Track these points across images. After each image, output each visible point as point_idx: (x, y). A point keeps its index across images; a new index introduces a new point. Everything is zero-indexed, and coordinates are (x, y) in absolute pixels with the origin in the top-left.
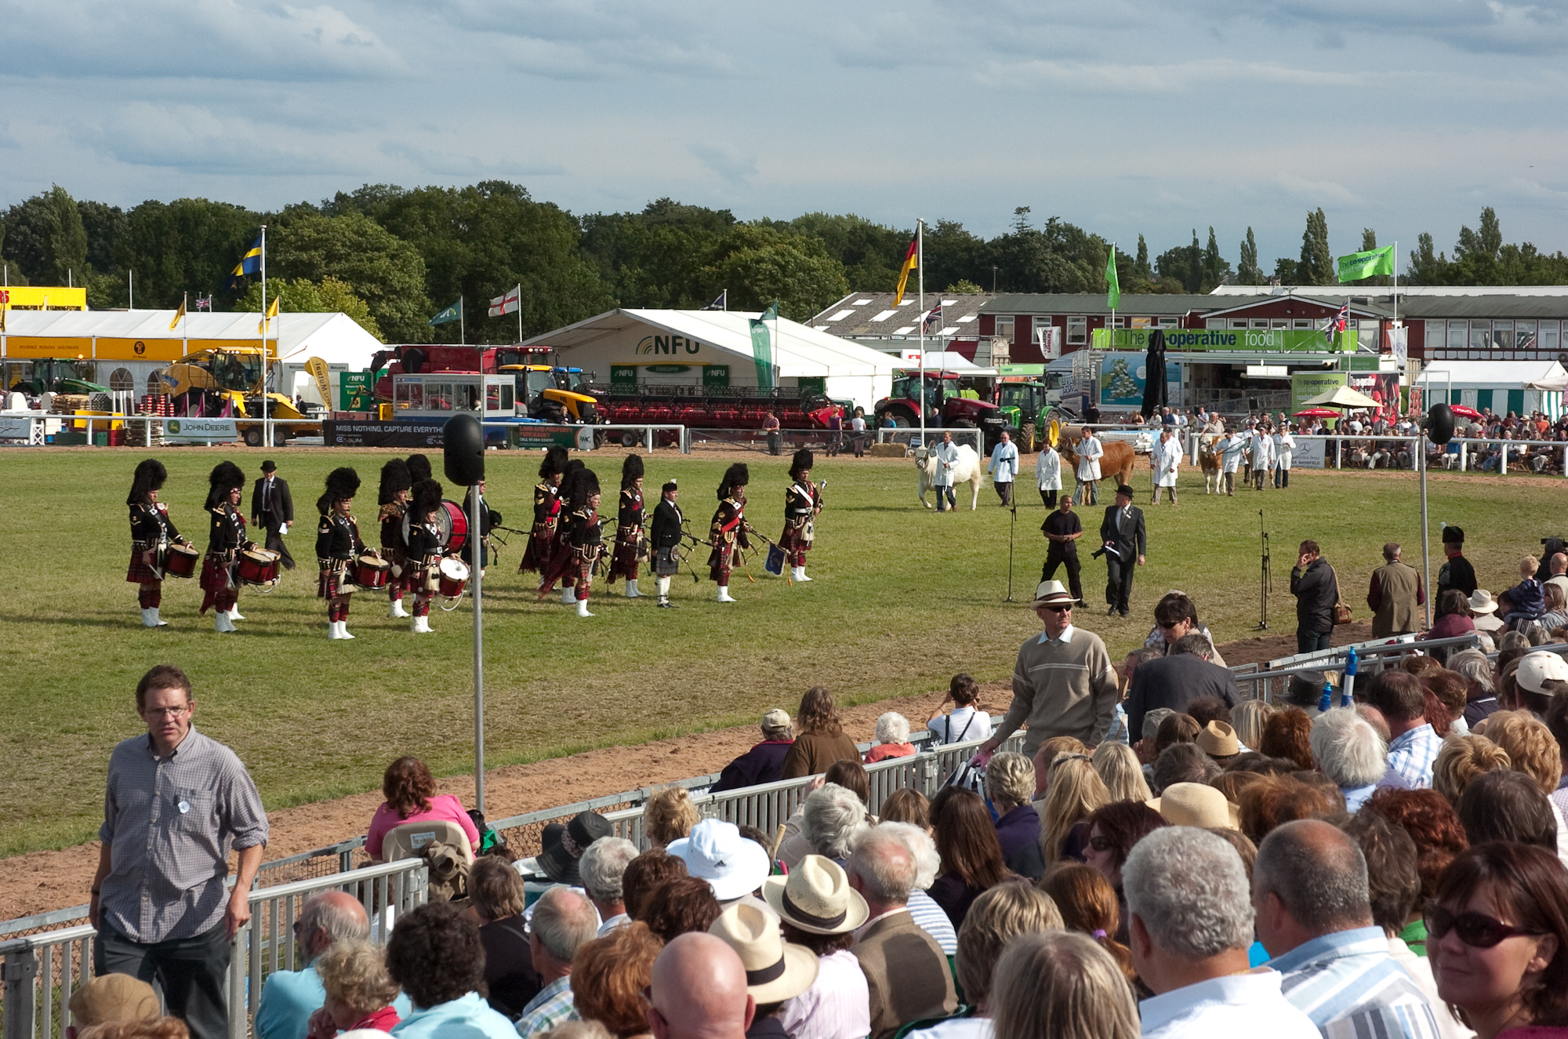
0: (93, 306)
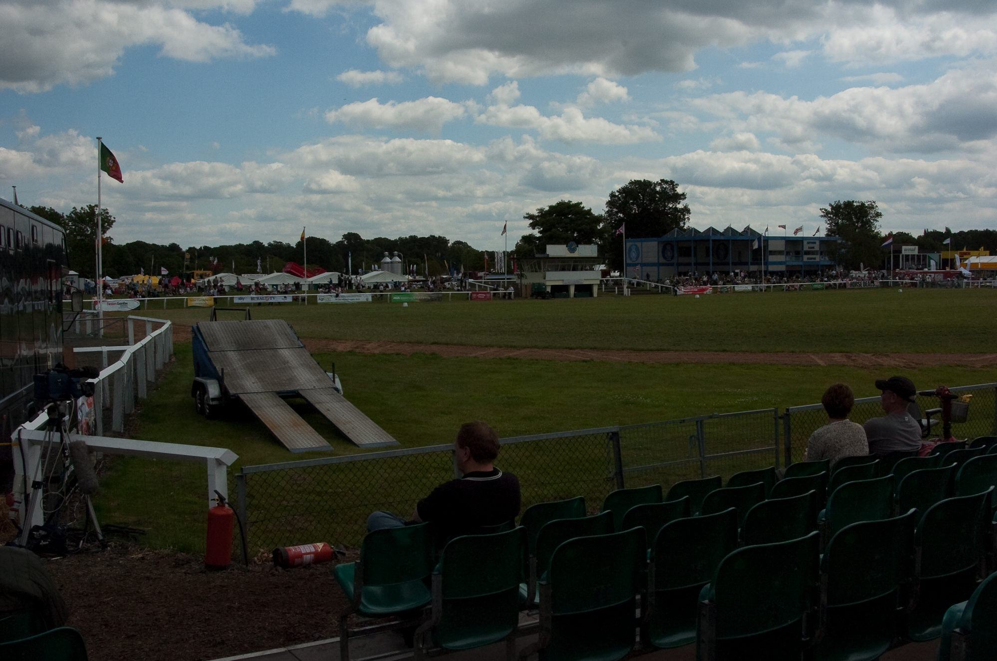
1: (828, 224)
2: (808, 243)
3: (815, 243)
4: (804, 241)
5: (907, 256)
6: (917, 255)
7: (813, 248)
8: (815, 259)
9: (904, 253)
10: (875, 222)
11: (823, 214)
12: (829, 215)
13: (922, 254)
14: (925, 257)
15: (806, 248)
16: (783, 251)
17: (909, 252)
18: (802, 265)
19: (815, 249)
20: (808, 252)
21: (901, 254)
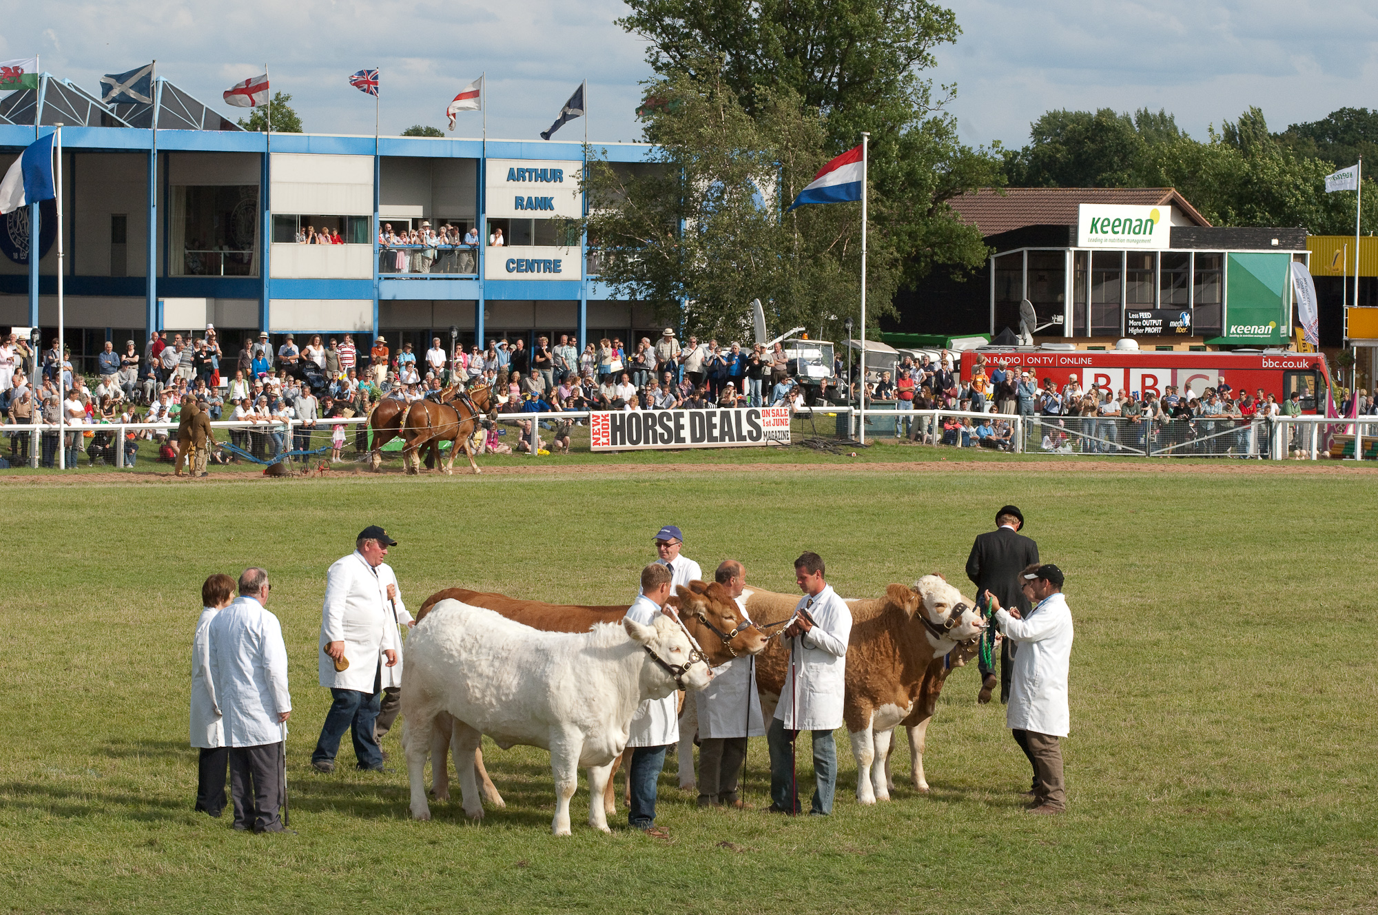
1: (658, 69)
2: (514, 176)
3: (556, 175)
4: (488, 162)
5: (1107, 262)
6: (1165, 255)
7: (545, 203)
8: (554, 266)
9: (1087, 240)
10: (915, 66)
11: (634, 13)
12: (667, 21)
13: (1193, 251)
14: (1209, 268)
16: (365, 218)
17: (1120, 236)
18: (477, 302)
19: (552, 209)
20: (513, 231)
21: (1073, 249)
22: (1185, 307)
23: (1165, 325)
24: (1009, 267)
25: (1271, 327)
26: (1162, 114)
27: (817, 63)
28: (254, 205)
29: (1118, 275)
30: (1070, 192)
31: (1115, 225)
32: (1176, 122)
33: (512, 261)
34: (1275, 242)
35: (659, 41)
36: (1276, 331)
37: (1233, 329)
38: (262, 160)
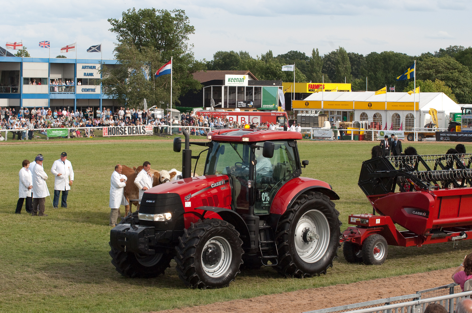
0: (353, 90)
1: (120, 41)
2: (84, 68)
3: (94, 67)
4: (77, 64)
5: (232, 89)
6: (247, 87)
7: (91, 74)
8: (94, 90)
9: (227, 84)
10: (184, 40)
11: (113, 27)
12: (122, 29)
13: (254, 86)
14: (258, 90)
15: (80, 74)
16: (47, 78)
17: (235, 82)
18: (74, 99)
19: (93, 76)
20: (83, 81)
21: (224, 86)
22: (252, 101)
23: (247, 105)
24: (208, 90)
25: (273, 105)
26: (246, 52)
27: (160, 40)
28: (19, 75)
29: (235, 92)
30: (223, 71)
31: (234, 80)
32: (249, 54)
33: (83, 89)
34: (274, 84)
35: (120, 34)
36: (275, 106)
37: (264, 106)
38: (21, 63)
